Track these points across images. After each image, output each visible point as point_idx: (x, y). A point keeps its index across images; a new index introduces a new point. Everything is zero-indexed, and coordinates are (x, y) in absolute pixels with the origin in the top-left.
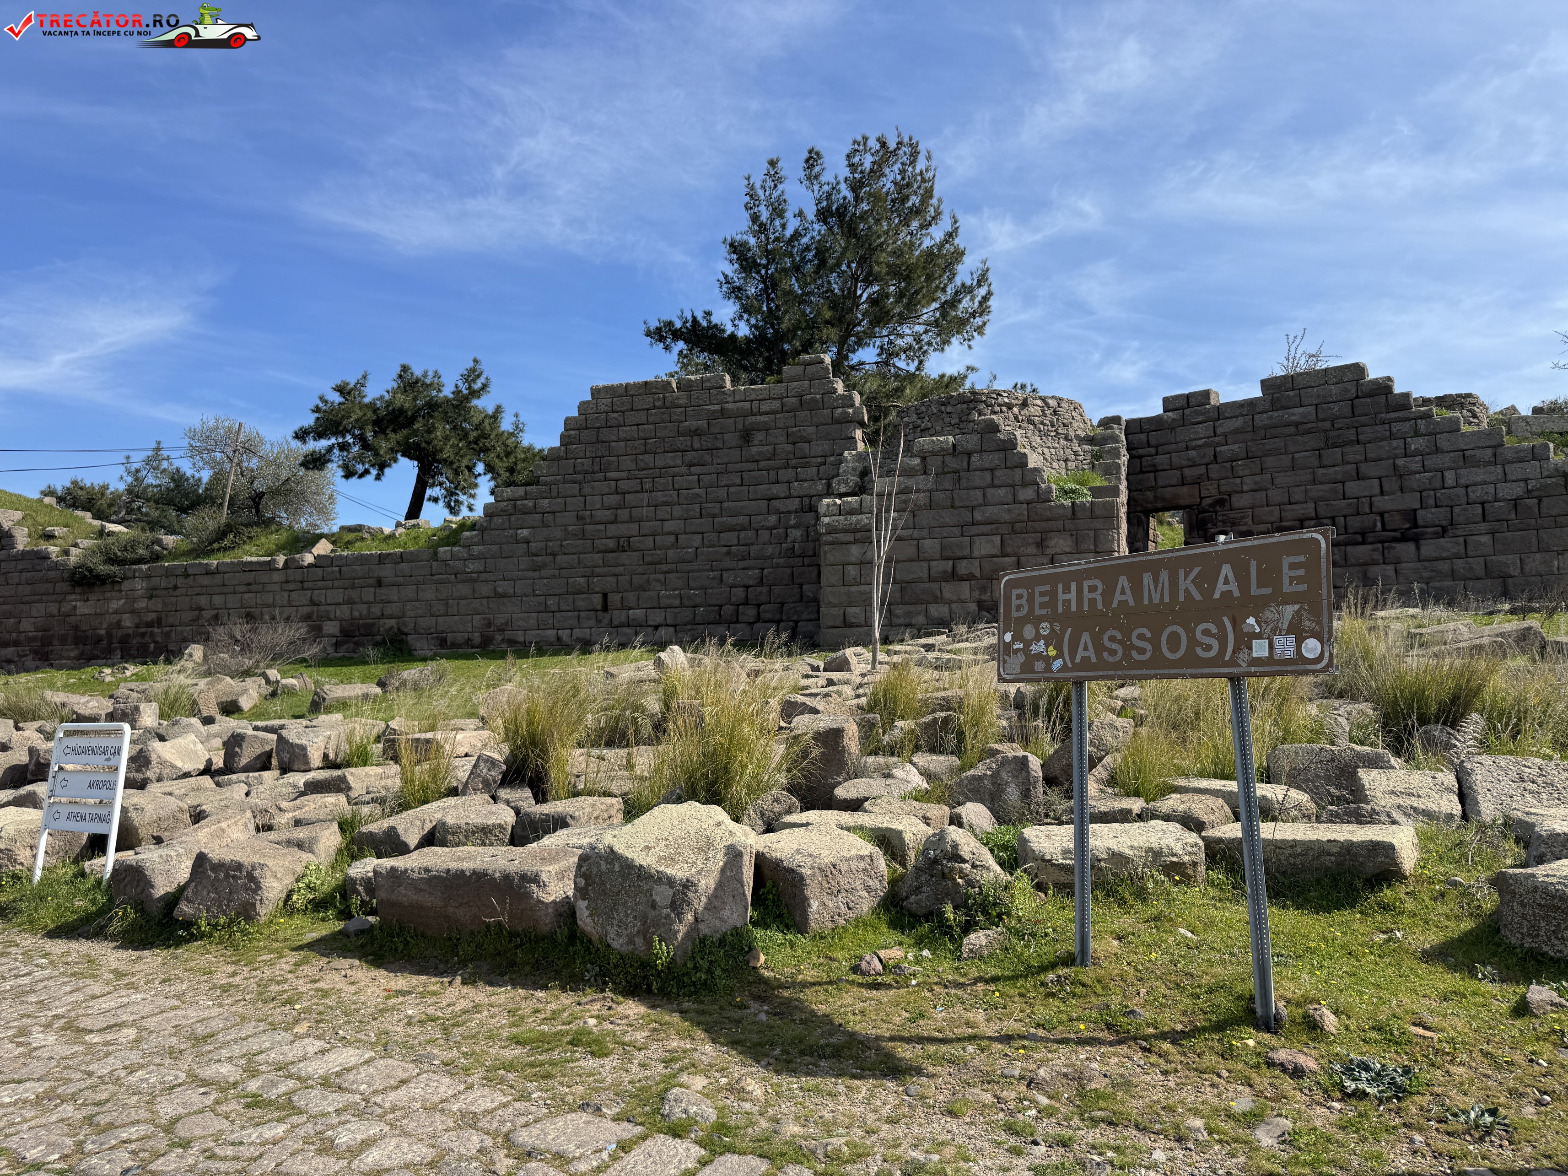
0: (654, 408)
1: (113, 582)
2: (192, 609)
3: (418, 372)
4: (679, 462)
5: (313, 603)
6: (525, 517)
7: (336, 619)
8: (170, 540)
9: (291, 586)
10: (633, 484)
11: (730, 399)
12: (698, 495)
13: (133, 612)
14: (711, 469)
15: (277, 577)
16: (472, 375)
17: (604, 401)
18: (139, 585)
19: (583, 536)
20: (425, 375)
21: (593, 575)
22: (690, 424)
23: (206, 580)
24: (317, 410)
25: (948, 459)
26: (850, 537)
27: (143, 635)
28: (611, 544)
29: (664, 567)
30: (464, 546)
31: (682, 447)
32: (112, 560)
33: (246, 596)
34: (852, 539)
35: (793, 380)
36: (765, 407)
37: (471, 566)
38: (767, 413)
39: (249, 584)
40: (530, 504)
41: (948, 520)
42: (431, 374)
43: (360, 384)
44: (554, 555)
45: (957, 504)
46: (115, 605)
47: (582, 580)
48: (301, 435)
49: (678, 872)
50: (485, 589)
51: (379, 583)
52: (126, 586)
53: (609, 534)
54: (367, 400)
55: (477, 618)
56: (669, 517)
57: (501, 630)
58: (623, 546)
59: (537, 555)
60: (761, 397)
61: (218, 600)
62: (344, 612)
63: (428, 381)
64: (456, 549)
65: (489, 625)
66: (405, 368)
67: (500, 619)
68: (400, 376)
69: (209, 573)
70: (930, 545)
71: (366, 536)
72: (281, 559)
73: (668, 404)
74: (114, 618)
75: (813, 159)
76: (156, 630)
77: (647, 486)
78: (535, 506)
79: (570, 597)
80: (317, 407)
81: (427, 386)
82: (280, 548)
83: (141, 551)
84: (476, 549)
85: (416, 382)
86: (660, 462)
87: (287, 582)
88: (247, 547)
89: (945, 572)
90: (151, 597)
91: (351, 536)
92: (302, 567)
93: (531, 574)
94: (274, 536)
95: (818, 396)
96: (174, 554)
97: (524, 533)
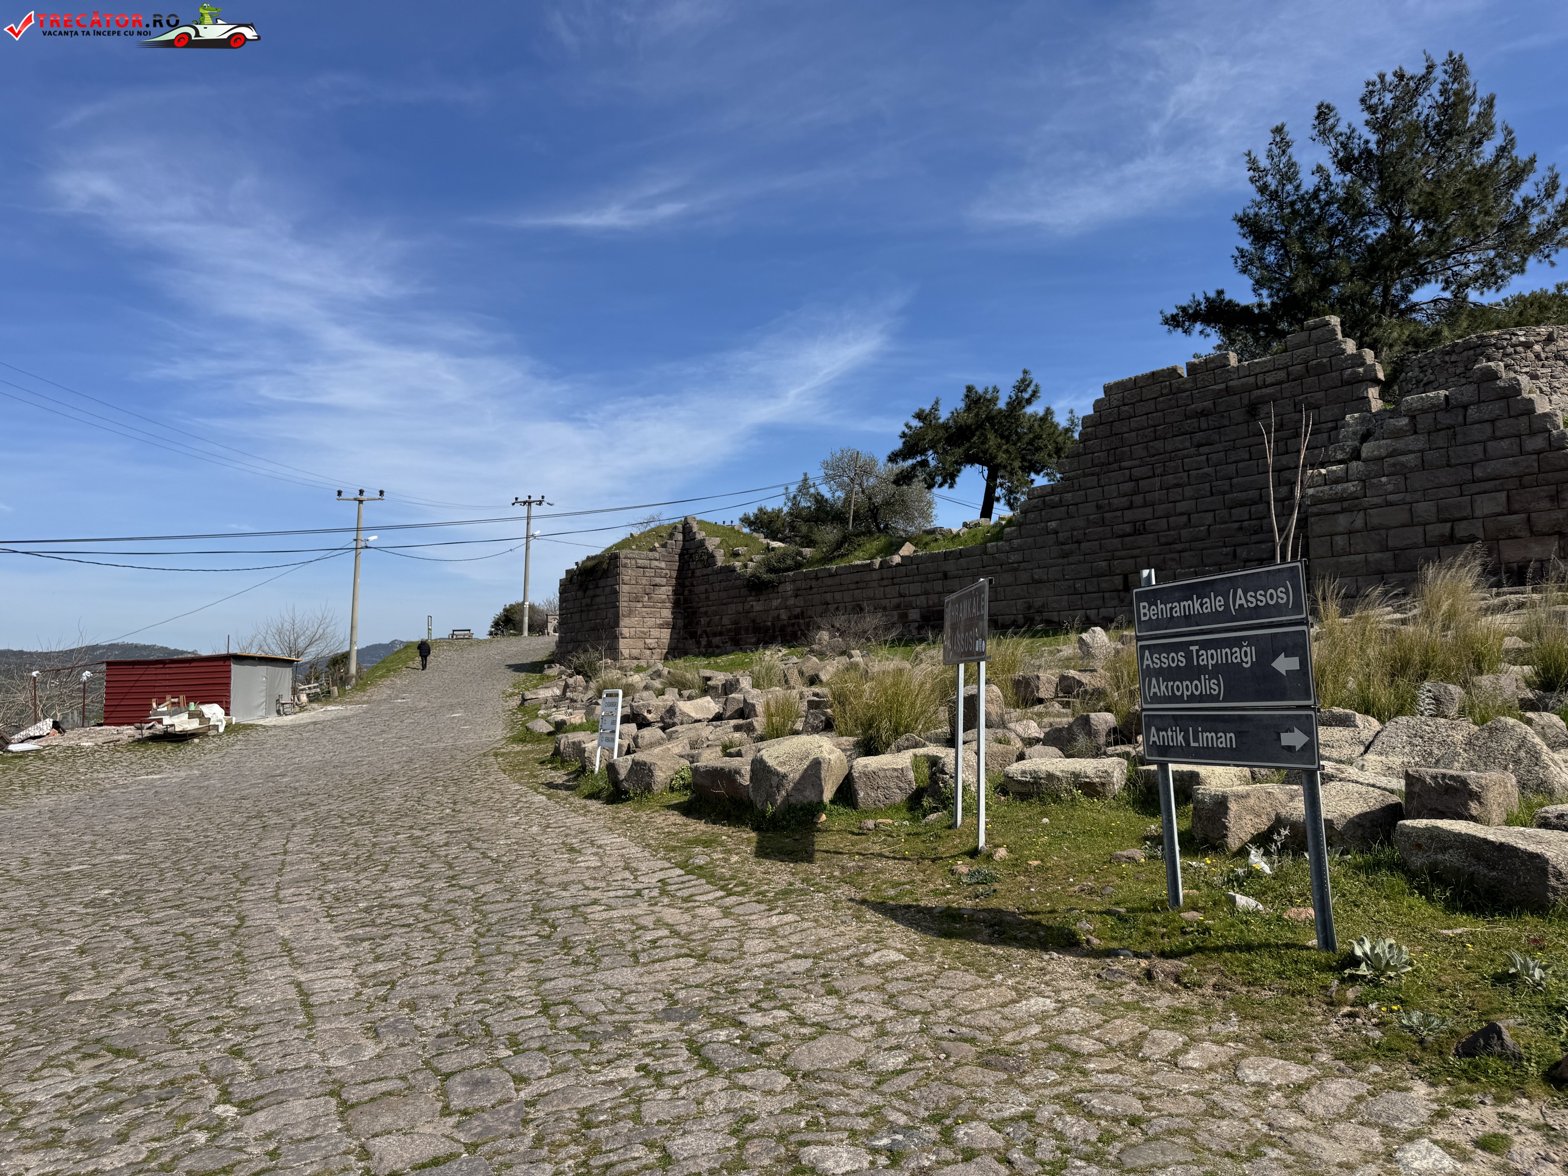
0: (1162, 395)
1: (774, 587)
2: (822, 604)
3: (980, 390)
4: (1188, 444)
5: (901, 595)
6: (1053, 510)
7: (917, 607)
8: (807, 551)
9: (885, 582)
10: (1145, 471)
11: (1235, 376)
12: (1207, 474)
13: (786, 608)
14: (1218, 447)
15: (875, 576)
16: (1023, 385)
17: (1116, 397)
18: (789, 587)
19: (1103, 522)
20: (986, 391)
21: (1113, 559)
22: (1198, 406)
23: (829, 581)
24: (904, 435)
25: (1440, 415)
26: (1337, 507)
27: (793, 625)
28: (1128, 528)
29: (1179, 547)
30: (1006, 541)
31: (1190, 430)
32: (771, 570)
33: (856, 592)
34: (1339, 509)
35: (1298, 346)
36: (1269, 379)
37: (1013, 557)
38: (1272, 385)
39: (857, 583)
40: (1056, 498)
41: (1444, 480)
42: (990, 390)
43: (935, 408)
44: (1079, 542)
45: (1453, 462)
46: (776, 603)
47: (1104, 563)
48: (893, 458)
49: (781, 770)
50: (1024, 577)
51: (946, 576)
52: (781, 588)
53: (1126, 520)
54: (941, 421)
55: (1020, 602)
56: (1180, 498)
57: (1039, 612)
58: (1139, 529)
59: (1064, 544)
60: (1265, 369)
61: (838, 596)
62: (922, 601)
63: (988, 396)
64: (1000, 543)
65: (1029, 608)
66: (970, 389)
67: (1038, 602)
68: (967, 396)
69: (831, 575)
70: (1424, 509)
71: (939, 537)
72: (877, 561)
73: (1174, 391)
74: (774, 613)
75: (1324, 113)
76: (801, 621)
77: (1158, 471)
78: (1061, 501)
79: (1095, 580)
80: (904, 433)
81: (989, 401)
82: (879, 552)
83: (789, 562)
84: (1016, 542)
85: (979, 399)
86: (1169, 448)
87: (882, 579)
88: (856, 553)
89: (1442, 536)
90: (796, 596)
91: (928, 538)
92: (891, 567)
93: (1061, 561)
94: (876, 543)
95: (1325, 360)
96: (811, 562)
97: (1053, 525)
